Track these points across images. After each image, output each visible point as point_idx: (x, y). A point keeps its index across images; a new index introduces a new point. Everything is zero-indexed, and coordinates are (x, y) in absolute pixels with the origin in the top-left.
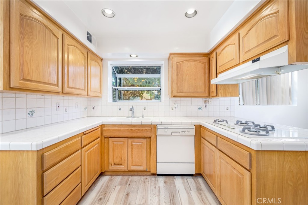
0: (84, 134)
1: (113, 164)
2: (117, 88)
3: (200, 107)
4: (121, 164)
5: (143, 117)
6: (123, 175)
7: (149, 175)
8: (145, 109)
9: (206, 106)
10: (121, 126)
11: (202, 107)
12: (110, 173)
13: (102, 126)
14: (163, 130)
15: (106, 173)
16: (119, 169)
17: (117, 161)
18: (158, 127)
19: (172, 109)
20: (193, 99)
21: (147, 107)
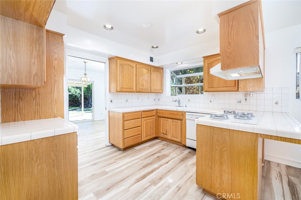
0: (144, 111)
1: (162, 133)
2: (177, 85)
3: (239, 100)
4: (166, 135)
5: (186, 106)
6: (168, 142)
7: (181, 146)
8: (189, 101)
9: (246, 100)
10: (166, 111)
11: (241, 100)
12: (162, 139)
13: (157, 110)
14: (190, 115)
15: (159, 138)
16: (165, 137)
17: (165, 132)
18: (187, 113)
19: (211, 102)
20: (231, 93)
21: (190, 100)
